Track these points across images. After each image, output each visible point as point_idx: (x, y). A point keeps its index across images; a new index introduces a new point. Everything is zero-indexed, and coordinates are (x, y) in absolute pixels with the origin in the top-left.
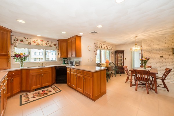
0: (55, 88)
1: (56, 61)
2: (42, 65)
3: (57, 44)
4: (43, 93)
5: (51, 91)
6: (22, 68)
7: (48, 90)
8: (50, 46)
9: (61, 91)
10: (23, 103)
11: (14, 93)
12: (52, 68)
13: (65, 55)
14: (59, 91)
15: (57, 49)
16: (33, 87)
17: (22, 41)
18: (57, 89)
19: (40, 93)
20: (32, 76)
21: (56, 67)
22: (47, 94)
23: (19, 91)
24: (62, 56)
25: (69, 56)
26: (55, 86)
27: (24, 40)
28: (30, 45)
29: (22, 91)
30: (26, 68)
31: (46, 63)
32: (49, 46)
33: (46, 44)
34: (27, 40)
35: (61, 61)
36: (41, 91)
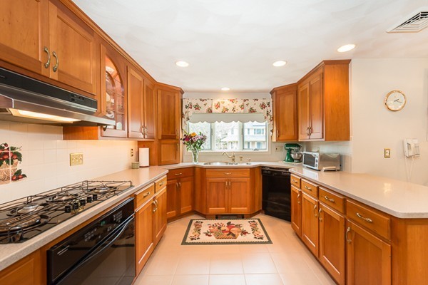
0: (259, 226)
1: (267, 150)
2: (233, 160)
3: (268, 104)
4: (227, 229)
5: (244, 233)
6: (195, 163)
7: (239, 226)
8: (252, 111)
9: (270, 242)
10: (188, 240)
11: (182, 212)
12: (253, 169)
13: (290, 132)
14: (265, 239)
15: (269, 117)
16: (213, 210)
17: (197, 107)
18: (262, 233)
19: (223, 228)
20: (210, 183)
21: (262, 168)
22: (234, 236)
23: (190, 210)
24: (280, 138)
25: (303, 137)
26: (259, 220)
27: (201, 104)
28: (210, 114)
29: (194, 212)
30: (202, 164)
31: (241, 156)
32: (248, 111)
33: (242, 107)
34: (205, 105)
35: (281, 150)
36: (225, 222)
